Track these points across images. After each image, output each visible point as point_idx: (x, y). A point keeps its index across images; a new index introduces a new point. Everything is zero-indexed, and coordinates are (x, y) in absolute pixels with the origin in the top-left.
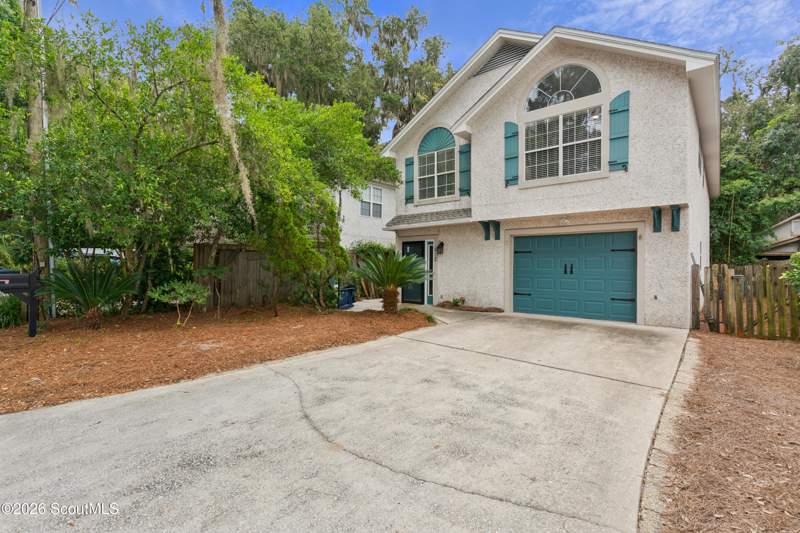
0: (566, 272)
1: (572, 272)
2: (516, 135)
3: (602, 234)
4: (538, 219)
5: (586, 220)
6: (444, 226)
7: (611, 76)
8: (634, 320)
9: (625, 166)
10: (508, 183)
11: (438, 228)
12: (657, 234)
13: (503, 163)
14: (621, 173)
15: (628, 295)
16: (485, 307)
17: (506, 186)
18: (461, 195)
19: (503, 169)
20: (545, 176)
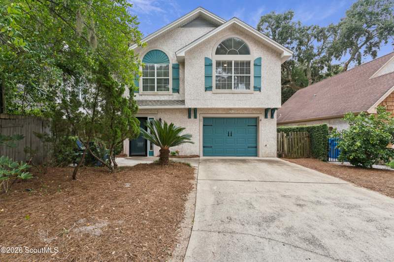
0: (229, 135)
1: (231, 136)
2: (211, 65)
3: (237, 118)
4: (217, 109)
5: (239, 112)
6: (161, 109)
7: (254, 49)
8: (256, 156)
9: (260, 90)
10: (206, 89)
11: (158, 110)
12: (266, 119)
13: (203, 79)
14: (258, 92)
15: (254, 145)
16: (188, 155)
17: (206, 91)
18: (173, 92)
19: (204, 82)
20: (225, 88)
